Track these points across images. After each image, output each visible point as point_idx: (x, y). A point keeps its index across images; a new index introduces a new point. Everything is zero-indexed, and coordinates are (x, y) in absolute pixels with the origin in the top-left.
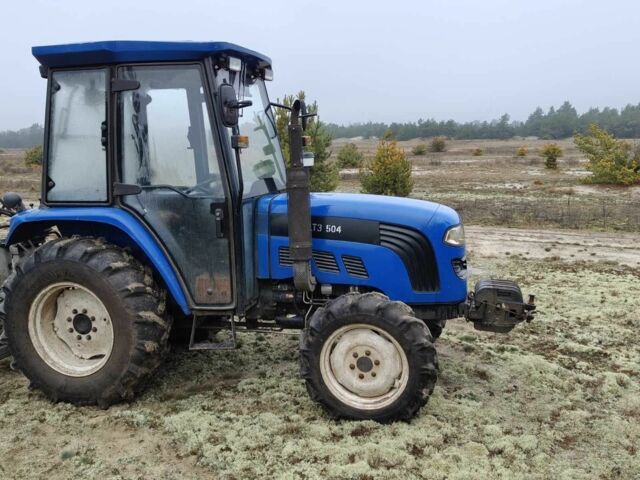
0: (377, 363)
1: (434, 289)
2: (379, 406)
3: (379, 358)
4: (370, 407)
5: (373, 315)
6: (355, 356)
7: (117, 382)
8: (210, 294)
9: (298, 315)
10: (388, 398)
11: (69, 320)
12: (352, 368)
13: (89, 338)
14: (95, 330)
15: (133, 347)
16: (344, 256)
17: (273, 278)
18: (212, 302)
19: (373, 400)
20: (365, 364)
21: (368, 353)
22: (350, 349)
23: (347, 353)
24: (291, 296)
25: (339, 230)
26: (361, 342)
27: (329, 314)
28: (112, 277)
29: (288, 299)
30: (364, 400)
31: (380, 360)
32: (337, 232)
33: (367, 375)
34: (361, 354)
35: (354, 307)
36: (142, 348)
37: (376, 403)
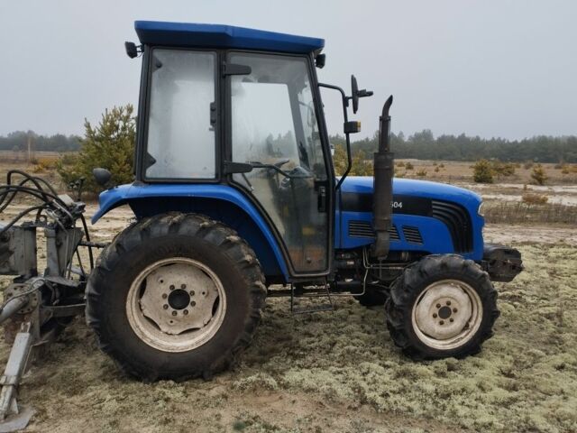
0: (455, 311)
1: (468, 251)
2: (457, 345)
3: (456, 306)
4: (449, 347)
5: (459, 271)
6: (438, 306)
7: (228, 352)
8: (309, 262)
9: (355, 280)
10: (462, 338)
11: (164, 296)
12: (435, 316)
13: (186, 312)
14: (193, 304)
15: (248, 315)
16: (405, 227)
17: (343, 247)
18: (310, 269)
19: (449, 342)
20: (445, 312)
21: (449, 303)
22: (435, 301)
23: (432, 305)
24: (352, 263)
25: (400, 205)
26: (445, 295)
27: (422, 273)
28: (230, 250)
29: (350, 265)
30: (441, 342)
31: (458, 308)
32: (399, 208)
33: (446, 321)
34: (443, 304)
35: (444, 265)
36: (256, 316)
37: (452, 343)
